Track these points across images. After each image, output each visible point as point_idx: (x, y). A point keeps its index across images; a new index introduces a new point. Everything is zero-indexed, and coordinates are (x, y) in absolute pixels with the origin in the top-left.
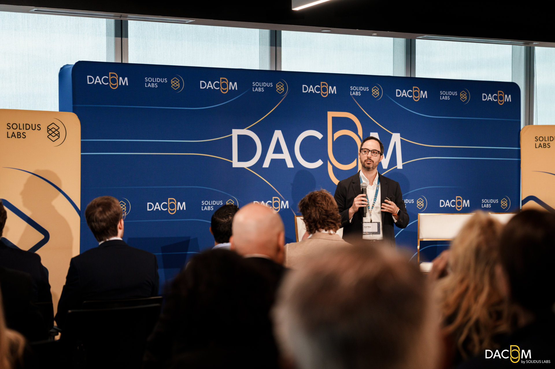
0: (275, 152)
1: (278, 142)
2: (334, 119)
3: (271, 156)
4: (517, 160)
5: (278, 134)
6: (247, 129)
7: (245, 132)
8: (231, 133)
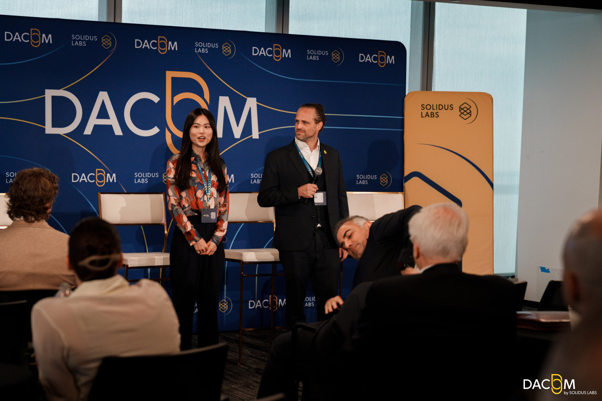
4: (401, 131)
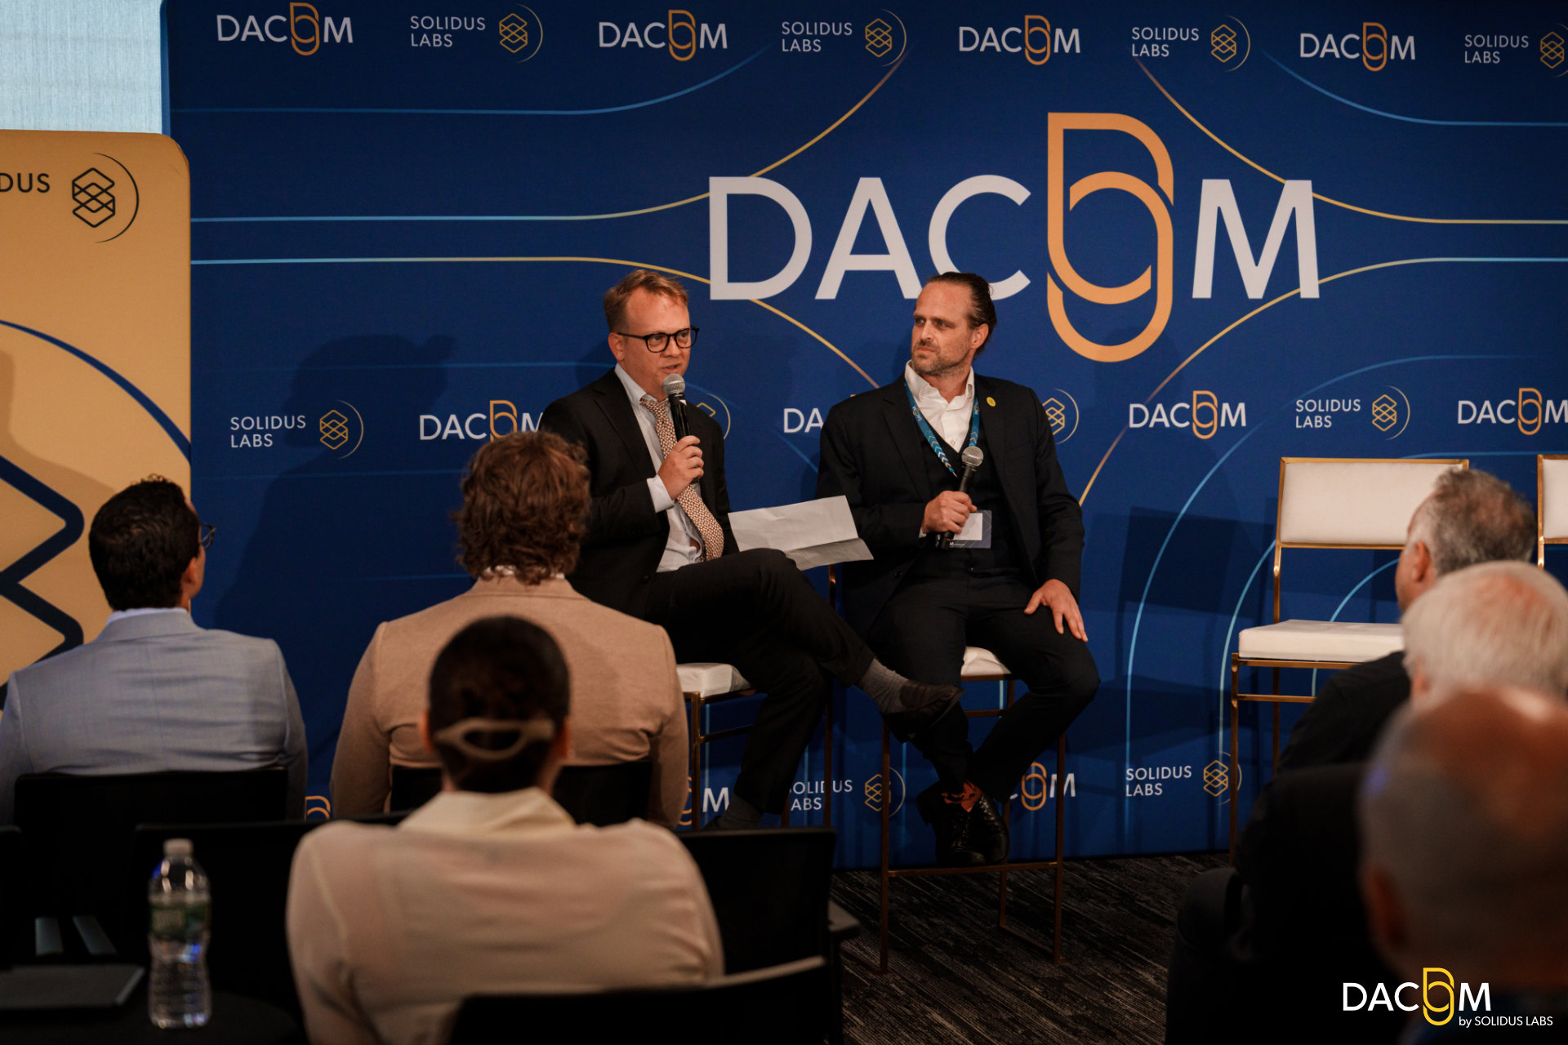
0: (859, 248)
1: (870, 215)
2: (1069, 135)
3: (843, 260)
5: (871, 192)
6: (763, 176)
7: (755, 185)
8: (707, 190)
